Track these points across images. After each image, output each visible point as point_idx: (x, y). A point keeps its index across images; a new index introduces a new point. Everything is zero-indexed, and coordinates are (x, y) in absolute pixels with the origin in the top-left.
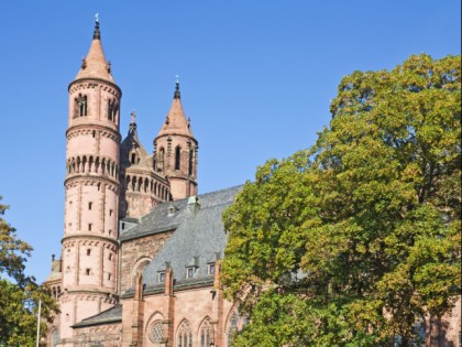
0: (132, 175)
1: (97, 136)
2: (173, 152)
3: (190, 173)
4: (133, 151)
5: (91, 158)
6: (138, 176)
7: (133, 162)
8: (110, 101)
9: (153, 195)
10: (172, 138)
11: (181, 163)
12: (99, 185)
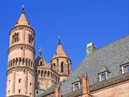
0: (41, 70)
1: (23, 49)
2: (60, 64)
3: (69, 74)
4: (41, 60)
5: (20, 59)
6: (44, 70)
7: (41, 65)
8: (29, 35)
9: (52, 79)
10: (59, 58)
11: (64, 69)
12: (24, 71)
